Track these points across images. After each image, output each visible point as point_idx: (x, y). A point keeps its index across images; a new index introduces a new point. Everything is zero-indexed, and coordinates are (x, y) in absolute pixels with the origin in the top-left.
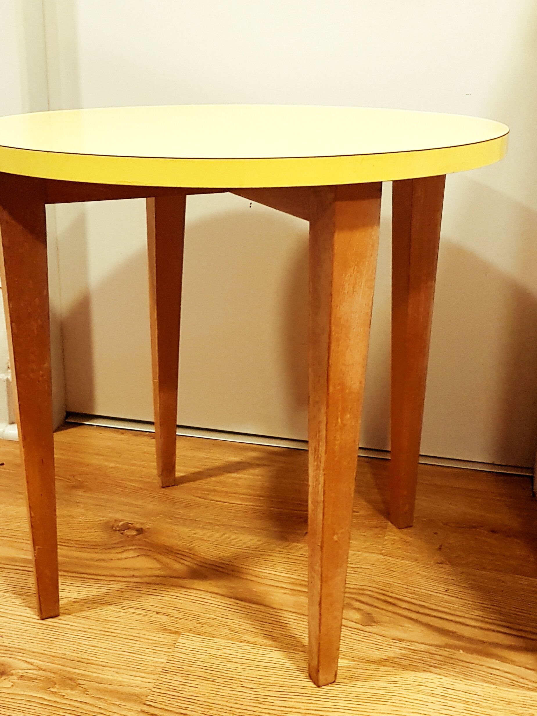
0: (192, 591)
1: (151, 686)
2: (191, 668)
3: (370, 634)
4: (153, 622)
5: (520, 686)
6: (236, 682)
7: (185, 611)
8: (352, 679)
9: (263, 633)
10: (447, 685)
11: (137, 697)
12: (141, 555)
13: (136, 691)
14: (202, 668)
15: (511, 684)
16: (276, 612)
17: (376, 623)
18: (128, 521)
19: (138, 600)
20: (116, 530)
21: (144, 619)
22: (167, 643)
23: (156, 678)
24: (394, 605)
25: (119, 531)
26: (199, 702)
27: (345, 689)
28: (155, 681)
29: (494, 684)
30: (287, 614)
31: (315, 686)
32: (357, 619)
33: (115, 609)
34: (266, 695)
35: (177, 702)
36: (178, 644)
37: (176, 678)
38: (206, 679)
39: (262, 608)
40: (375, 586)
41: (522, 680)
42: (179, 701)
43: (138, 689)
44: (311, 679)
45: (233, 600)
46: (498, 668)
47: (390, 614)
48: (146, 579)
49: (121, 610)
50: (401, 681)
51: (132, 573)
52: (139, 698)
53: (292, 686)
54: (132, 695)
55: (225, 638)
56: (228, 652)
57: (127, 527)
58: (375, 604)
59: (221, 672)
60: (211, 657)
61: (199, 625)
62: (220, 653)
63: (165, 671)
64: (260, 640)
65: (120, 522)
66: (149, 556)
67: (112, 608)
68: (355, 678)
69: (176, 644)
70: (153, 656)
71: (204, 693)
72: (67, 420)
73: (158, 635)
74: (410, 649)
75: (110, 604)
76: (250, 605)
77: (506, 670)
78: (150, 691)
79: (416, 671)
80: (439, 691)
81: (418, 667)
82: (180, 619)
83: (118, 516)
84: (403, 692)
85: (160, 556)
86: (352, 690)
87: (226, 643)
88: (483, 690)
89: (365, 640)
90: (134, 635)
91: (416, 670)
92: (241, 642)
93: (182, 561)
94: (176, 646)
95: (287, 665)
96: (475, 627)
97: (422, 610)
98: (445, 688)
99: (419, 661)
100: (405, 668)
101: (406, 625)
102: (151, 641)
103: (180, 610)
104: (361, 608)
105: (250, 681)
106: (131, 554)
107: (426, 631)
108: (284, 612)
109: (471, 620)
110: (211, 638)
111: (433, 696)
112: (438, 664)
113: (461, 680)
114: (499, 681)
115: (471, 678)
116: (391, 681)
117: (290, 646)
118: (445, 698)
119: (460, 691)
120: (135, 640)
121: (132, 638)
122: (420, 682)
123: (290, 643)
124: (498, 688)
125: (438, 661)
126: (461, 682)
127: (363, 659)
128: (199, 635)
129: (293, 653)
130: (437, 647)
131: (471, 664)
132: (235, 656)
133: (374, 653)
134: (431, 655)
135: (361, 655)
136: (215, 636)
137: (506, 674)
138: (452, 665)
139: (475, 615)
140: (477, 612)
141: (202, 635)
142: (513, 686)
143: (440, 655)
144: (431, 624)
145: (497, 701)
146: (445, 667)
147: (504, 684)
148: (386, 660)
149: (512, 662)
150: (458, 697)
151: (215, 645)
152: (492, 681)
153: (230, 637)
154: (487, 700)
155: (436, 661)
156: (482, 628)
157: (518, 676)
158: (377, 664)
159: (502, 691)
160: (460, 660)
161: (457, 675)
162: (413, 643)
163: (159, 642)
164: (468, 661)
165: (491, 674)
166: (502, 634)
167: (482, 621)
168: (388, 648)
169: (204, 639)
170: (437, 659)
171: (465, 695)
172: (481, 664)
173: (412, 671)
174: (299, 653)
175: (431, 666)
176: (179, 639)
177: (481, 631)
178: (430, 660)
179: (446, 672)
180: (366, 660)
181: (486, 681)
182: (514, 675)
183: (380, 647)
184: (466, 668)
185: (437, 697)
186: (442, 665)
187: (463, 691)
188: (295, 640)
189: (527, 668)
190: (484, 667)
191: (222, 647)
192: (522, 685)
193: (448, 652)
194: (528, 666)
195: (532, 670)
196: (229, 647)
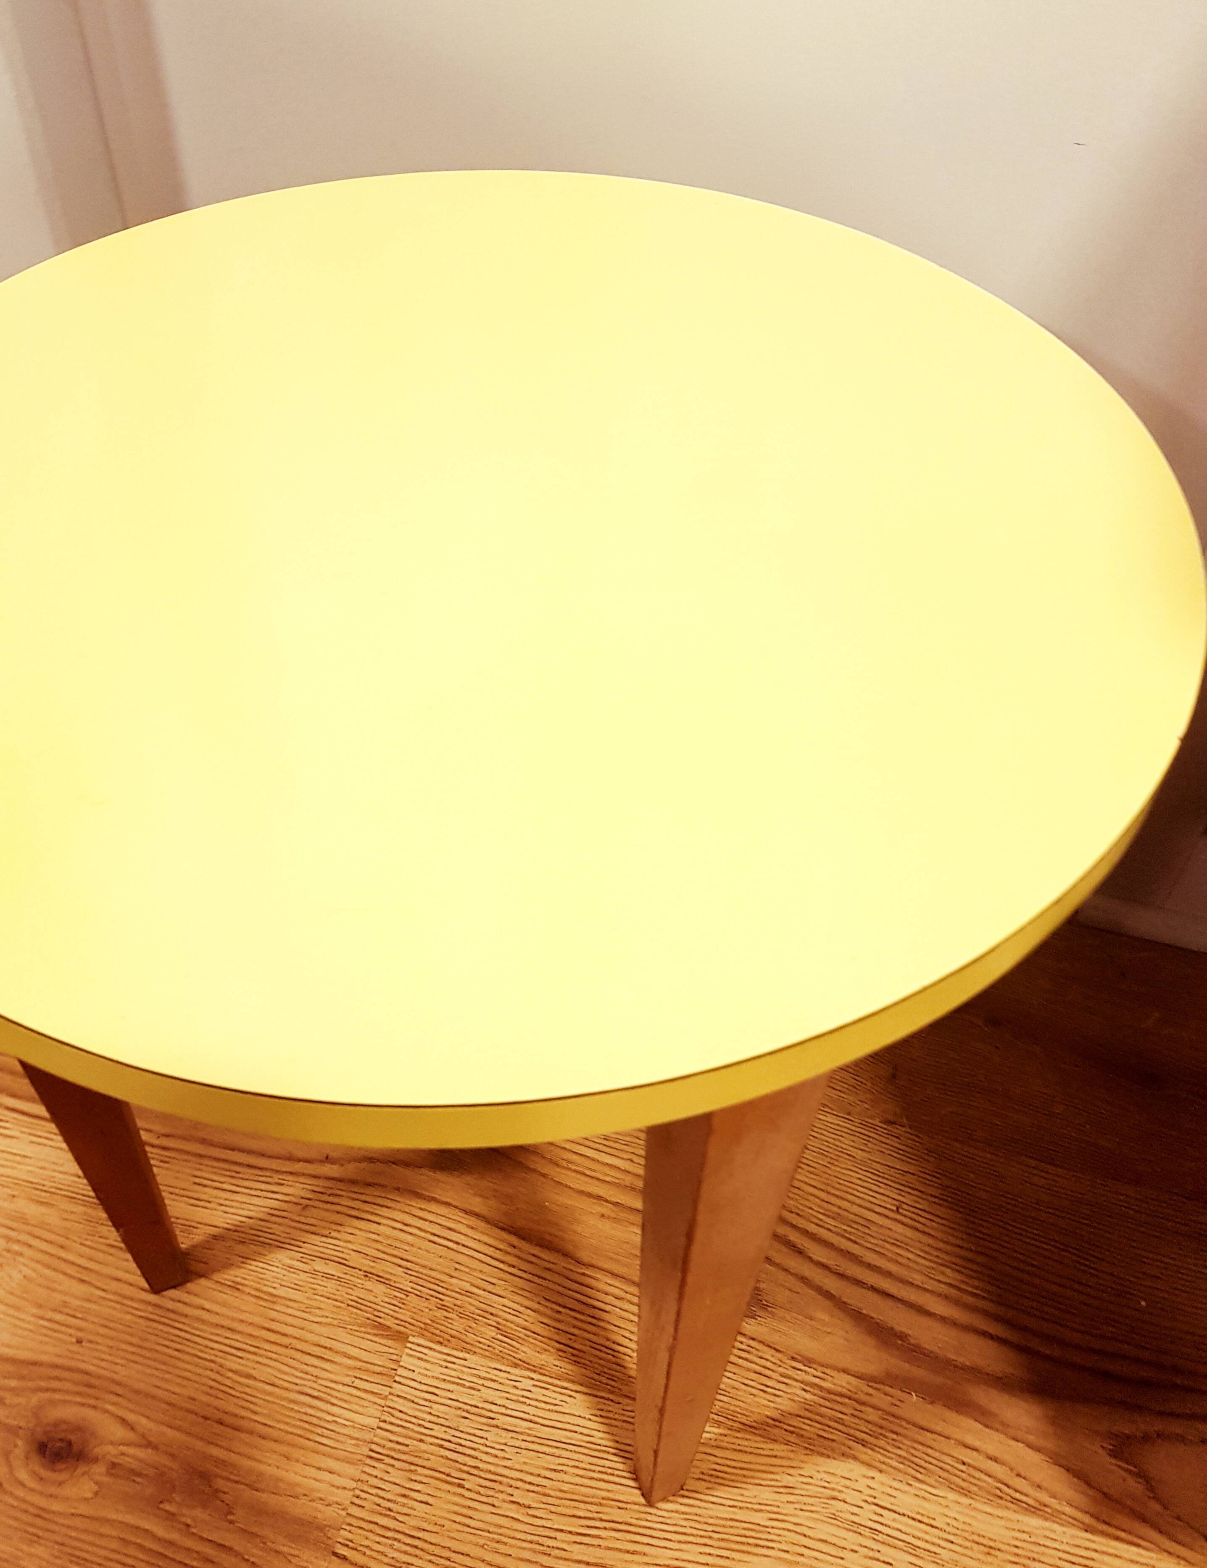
0: (433, 1207)
1: (345, 1497)
2: (422, 1446)
3: (751, 1343)
4: (357, 1304)
6: (501, 1487)
7: (418, 1268)
9: (557, 1338)
10: (882, 1497)
11: (321, 1531)
14: (440, 1446)
15: (996, 1492)
16: (584, 1274)
17: (765, 1308)
21: (343, 1292)
22: (382, 1369)
23: (358, 1474)
24: (800, 1252)
27: (698, 1511)
28: (355, 1485)
29: (966, 1493)
30: (603, 1281)
31: (641, 1500)
34: (554, 1526)
36: (400, 1371)
37: (393, 1475)
38: (448, 1479)
39: (561, 1263)
41: (1014, 1481)
43: (323, 1508)
44: (636, 1480)
45: (507, 1236)
46: (976, 1444)
47: (792, 1282)
48: (352, 1171)
49: (301, 1266)
50: (799, 1485)
52: (324, 1534)
53: (600, 1501)
54: (310, 1524)
55: (487, 1353)
56: (489, 1395)
59: (475, 1458)
60: (458, 1411)
61: (439, 1313)
62: (475, 1399)
63: (374, 1455)
64: (550, 1360)
67: (284, 1257)
68: (718, 1477)
69: (398, 1373)
70: (354, 1407)
73: (365, 1344)
74: (821, 1388)
76: (537, 1251)
77: (991, 1449)
78: (345, 1513)
79: (828, 1457)
80: (866, 1515)
81: (834, 1444)
82: (408, 1294)
84: (800, 1517)
86: (710, 1513)
87: (489, 1370)
88: (946, 1511)
89: (740, 1361)
90: (323, 1341)
91: (830, 1454)
92: (516, 1366)
94: (397, 1379)
95: (598, 1438)
96: (943, 1319)
97: (851, 1270)
98: (878, 1506)
99: (835, 1425)
100: (810, 1446)
101: (818, 1314)
102: (351, 1363)
103: (410, 1265)
105: (528, 1487)
107: (854, 1334)
109: (935, 1299)
110: (461, 1355)
111: (855, 1529)
112: (870, 1435)
113: (908, 1484)
114: (975, 1485)
115: (926, 1475)
116: (782, 1487)
117: (604, 1380)
118: (875, 1537)
119: (904, 1515)
120: (323, 1358)
121: (318, 1351)
122: (833, 1489)
123: (606, 1370)
124: (973, 1506)
125: (870, 1426)
126: (907, 1488)
127: (735, 1419)
128: (441, 1343)
129: (608, 1399)
130: (870, 1384)
131: (928, 1434)
132: (503, 1410)
133: (756, 1399)
134: (859, 1407)
135: (732, 1408)
136: (469, 1347)
137: (989, 1462)
138: (895, 1436)
139: (945, 1283)
140: (951, 1276)
141: (446, 1343)
142: (1001, 1498)
143: (874, 1407)
144: (864, 1312)
145: (968, 1544)
146: (882, 1443)
147: (984, 1495)
148: (777, 1424)
149: (1003, 1427)
150: (899, 1533)
151: (468, 1374)
152: (964, 1484)
153: (497, 1351)
154: (952, 1542)
155: (867, 1424)
156: (955, 1324)
157: (1012, 1469)
158: (760, 1436)
159: (980, 1516)
160: (909, 1423)
161: (901, 1466)
162: (828, 1371)
163: (369, 1365)
164: (924, 1423)
165: (964, 1464)
166: (990, 1342)
167: (957, 1303)
168: (782, 1387)
169: (449, 1355)
170: (869, 1418)
171: (911, 1526)
172: (947, 1432)
173: (822, 1455)
174: (620, 1400)
175: (857, 1441)
176: (404, 1357)
177: (954, 1332)
178: (857, 1421)
179: (883, 1459)
180: (740, 1423)
181: (952, 1486)
182: (1004, 1465)
183: (769, 1383)
184: (920, 1447)
185: (862, 1532)
186: (877, 1438)
187: (911, 1514)
188: (614, 1359)
189: (1029, 1446)
190: (953, 1442)
191: (481, 1382)
192: (1017, 1495)
193: (890, 1398)
194: (1031, 1438)
195: (1038, 1450)
196: (494, 1381)
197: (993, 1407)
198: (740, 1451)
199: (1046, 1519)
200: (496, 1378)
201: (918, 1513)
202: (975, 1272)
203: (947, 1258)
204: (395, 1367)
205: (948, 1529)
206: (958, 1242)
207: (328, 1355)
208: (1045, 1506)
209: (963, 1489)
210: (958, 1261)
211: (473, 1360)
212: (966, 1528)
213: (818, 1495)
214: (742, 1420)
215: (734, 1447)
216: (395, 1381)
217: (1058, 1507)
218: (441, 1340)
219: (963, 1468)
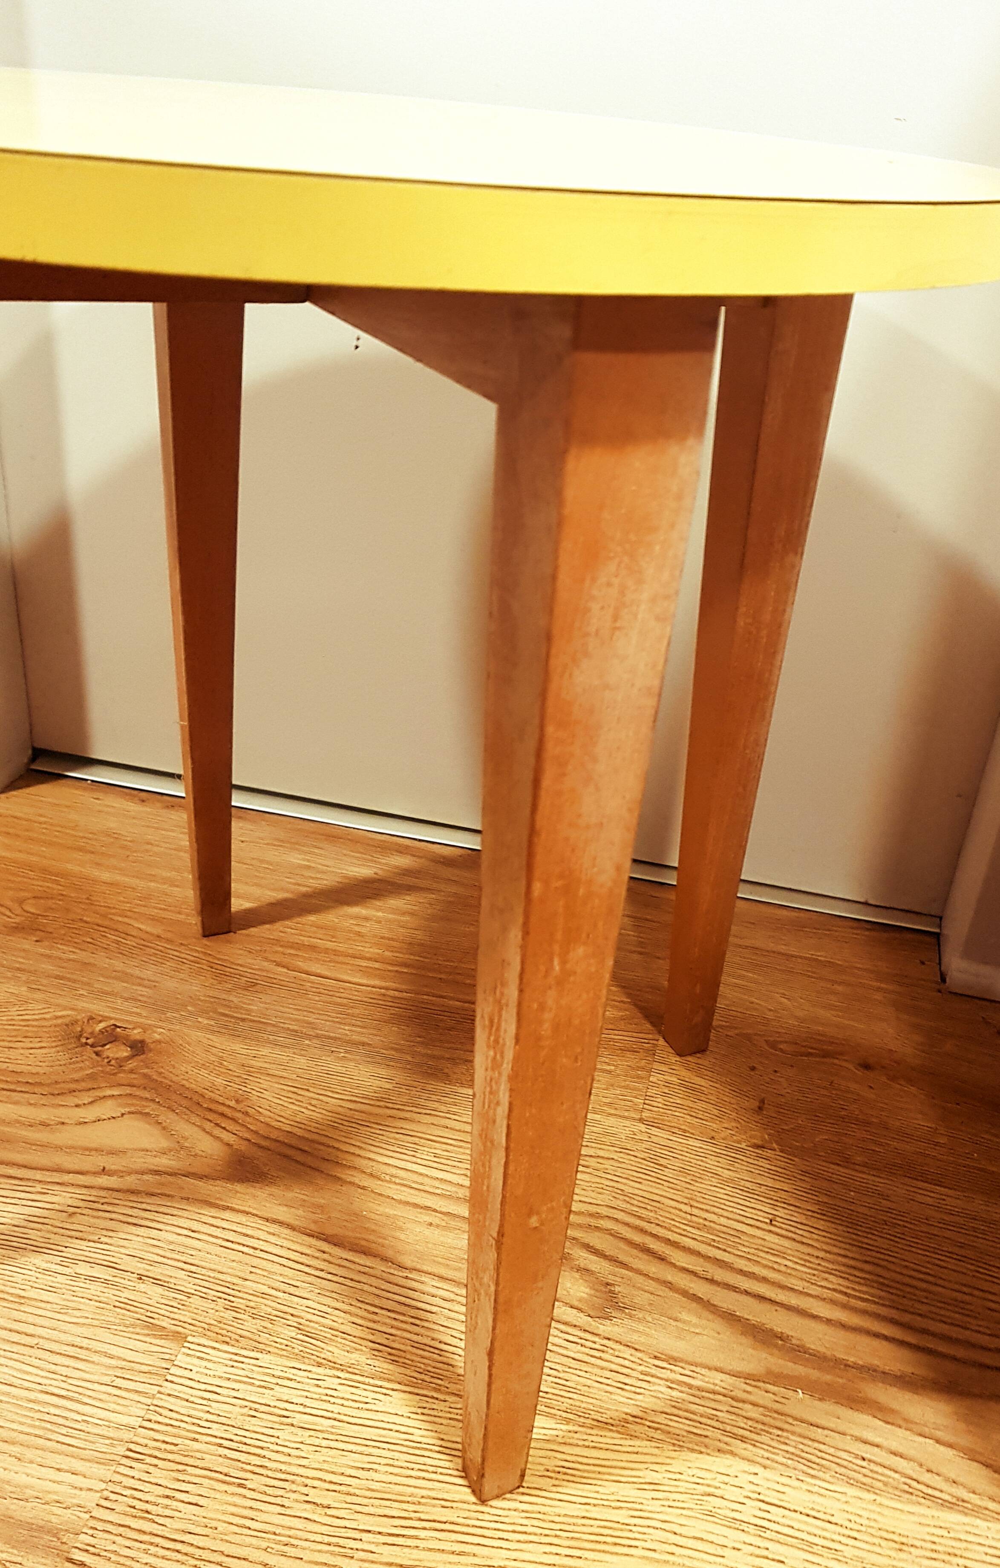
0: (227, 1215)
1: (90, 1500)
2: (196, 1445)
3: (605, 1342)
4: (127, 1305)
5: (925, 1497)
6: (294, 1487)
7: (204, 1271)
8: (559, 1476)
9: (371, 1337)
10: (767, 1492)
11: (55, 1535)
12: (130, 1113)
13: (54, 1519)
14: (220, 1445)
15: (906, 1488)
16: (407, 1277)
17: (622, 1309)
18: (116, 1019)
19: (103, 1239)
20: (86, 1044)
21: (109, 1294)
22: (150, 1368)
23: (109, 1476)
24: (662, 1259)
25: (92, 1046)
26: (198, 1553)
27: (543, 1509)
28: (103, 1486)
29: (869, 1488)
30: (430, 1284)
31: (473, 1499)
32: (580, 1300)
33: (45, 1265)
34: (361, 1527)
35: (146, 1551)
36: (173, 1370)
37: (157, 1476)
38: (226, 1478)
39: (380, 1267)
40: (624, 1206)
41: (927, 1478)
42: (153, 1549)
43: (60, 1511)
44: (465, 1478)
45: (313, 1241)
46: (877, 1440)
47: (652, 1286)
48: (131, 1181)
49: (60, 1269)
50: (666, 1481)
51: (102, 1161)
52: (59, 1539)
53: (423, 1500)
54: (41, 1529)
55: (284, 1353)
56: (285, 1394)
57: (112, 1036)
58: (622, 1257)
59: (264, 1457)
60: (245, 1410)
61: (229, 1315)
62: (267, 1397)
63: (134, 1455)
64: (361, 1358)
65: (100, 1022)
66: (147, 1114)
67: (39, 1261)
68: (565, 1474)
69: (171, 1371)
70: (112, 1406)
71: (214, 1524)
72: (33, 767)
73: (131, 1344)
74: (690, 1386)
75: (37, 1250)
76: (350, 1256)
77: (894, 1446)
78: (87, 1516)
79: (701, 1453)
80: (749, 1512)
81: (706, 1440)
82: (189, 1295)
83: (98, 1007)
84: (671, 1515)
85: (171, 1115)
86: (557, 1511)
87: (285, 1369)
88: (846, 1507)
89: (593, 1360)
90: (78, 1341)
91: (703, 1450)
92: (319, 1365)
93: (217, 1132)
94: (169, 1378)
95: (418, 1435)
96: (829, 1321)
97: (720, 1275)
98: (763, 1501)
99: (709, 1422)
100: (678, 1442)
101: (684, 1316)
102: (113, 1362)
103: (193, 1268)
104: (592, 1267)
105: (327, 1486)
106: (107, 1109)
107: (727, 1334)
108: (424, 1278)
109: (821, 1303)
110: (252, 1354)
111: (737, 1526)
112: (751, 1431)
113: (798, 1479)
114: (880, 1481)
115: (820, 1470)
116: (645, 1483)
117: (427, 1378)
118: (762, 1534)
119: (795, 1511)
120: (77, 1358)
121: (71, 1351)
122: (709, 1486)
123: (429, 1369)
124: (878, 1502)
125: (750, 1423)
126: (798, 1483)
127: (587, 1416)
128: (227, 1343)
129: (433, 1397)
130: (748, 1381)
131: (820, 1430)
132: (301, 1409)
133: (613, 1397)
134: (735, 1404)
135: (583, 1405)
136: (261, 1346)
137: (892, 1456)
138: (780, 1433)
139: (829, 1289)
140: (835, 1281)
141: (233, 1342)
142: (911, 1494)
143: (754, 1404)
144: (738, 1313)
145: (877, 1541)
146: (764, 1438)
147: (891, 1490)
148: (637, 1420)
149: (907, 1424)
150: (790, 1529)
151: (258, 1373)
152: (865, 1480)
153: (296, 1351)
154: (856, 1539)
155: (745, 1420)
156: (843, 1326)
157: (921, 1465)
158: (618, 1432)
159: (886, 1512)
160: (796, 1419)
161: (790, 1462)
162: (698, 1370)
163: (133, 1364)
164: (813, 1420)
165: (864, 1459)
166: (884, 1343)
167: (845, 1306)
168: (644, 1385)
169: (236, 1354)
170: (749, 1414)
171: (806, 1523)
172: (841, 1428)
173: (693, 1450)
174: (447, 1398)
175: (735, 1436)
176: (180, 1357)
177: (842, 1333)
178: (734, 1417)
179: (766, 1455)
180: (593, 1420)
181: (852, 1482)
182: (911, 1460)
183: (627, 1380)
184: (810, 1443)
185: (746, 1529)
186: (758, 1434)
187: (804, 1511)
188: (440, 1358)
189: (938, 1441)
190: (849, 1438)
191: (275, 1380)
192: (930, 1491)
193: (771, 1395)
194: (939, 1434)
195: (950, 1446)
196: (291, 1380)
197: (894, 1405)
198: (594, 1447)
199: (966, 1514)
200: (294, 1377)
201: (813, 1509)
202: (864, 1278)
203: (831, 1266)
204: (168, 1367)
205: (850, 1525)
206: (842, 1252)
207: (82, 1354)
208: (963, 1501)
209: (865, 1484)
210: (843, 1269)
211: (265, 1360)
212: (872, 1524)
213: (691, 1492)
214: (595, 1417)
215: (586, 1443)
216: (167, 1380)
217: (979, 1503)
218: (228, 1340)
219: (864, 1464)
